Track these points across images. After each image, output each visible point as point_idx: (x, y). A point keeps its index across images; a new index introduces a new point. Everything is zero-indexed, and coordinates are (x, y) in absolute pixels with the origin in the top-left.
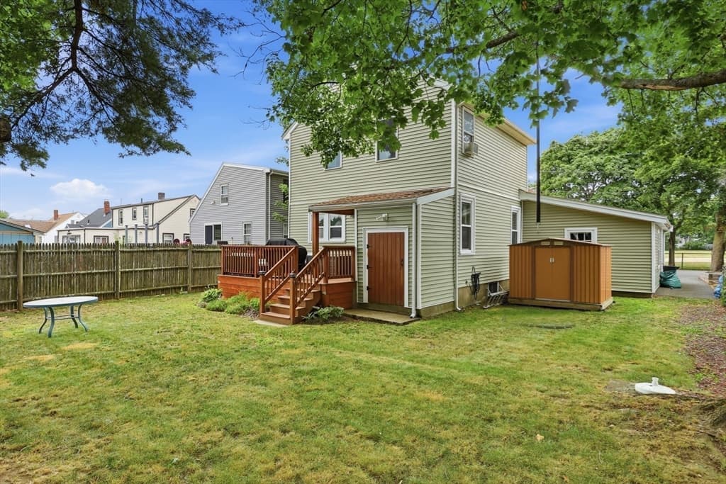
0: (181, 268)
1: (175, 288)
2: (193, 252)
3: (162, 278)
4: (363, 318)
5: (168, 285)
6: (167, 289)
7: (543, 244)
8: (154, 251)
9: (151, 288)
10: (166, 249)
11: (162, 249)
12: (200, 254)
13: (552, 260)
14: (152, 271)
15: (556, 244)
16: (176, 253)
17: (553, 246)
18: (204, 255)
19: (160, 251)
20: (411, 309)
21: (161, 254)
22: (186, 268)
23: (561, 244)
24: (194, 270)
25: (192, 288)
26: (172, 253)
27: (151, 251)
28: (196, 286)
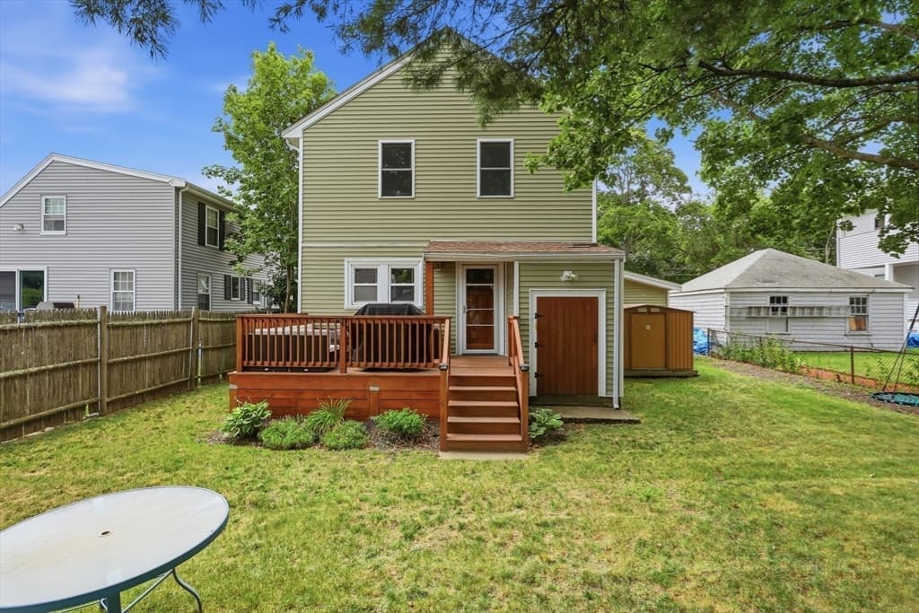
0: (85, 365)
1: (74, 410)
2: (109, 327)
3: (47, 389)
4: (576, 419)
5: (59, 405)
6: (60, 414)
7: (640, 310)
8: (28, 329)
9: (23, 419)
10: (57, 322)
11: (48, 323)
12: (120, 332)
13: (648, 327)
14: (24, 376)
15: (653, 310)
16: (74, 331)
17: (649, 313)
18: (128, 332)
19: (44, 327)
20: (612, 398)
21: (44, 335)
22: (95, 364)
23: (658, 310)
24: (110, 365)
25: (108, 403)
26: (67, 332)
27: (20, 329)
28: (114, 398)
